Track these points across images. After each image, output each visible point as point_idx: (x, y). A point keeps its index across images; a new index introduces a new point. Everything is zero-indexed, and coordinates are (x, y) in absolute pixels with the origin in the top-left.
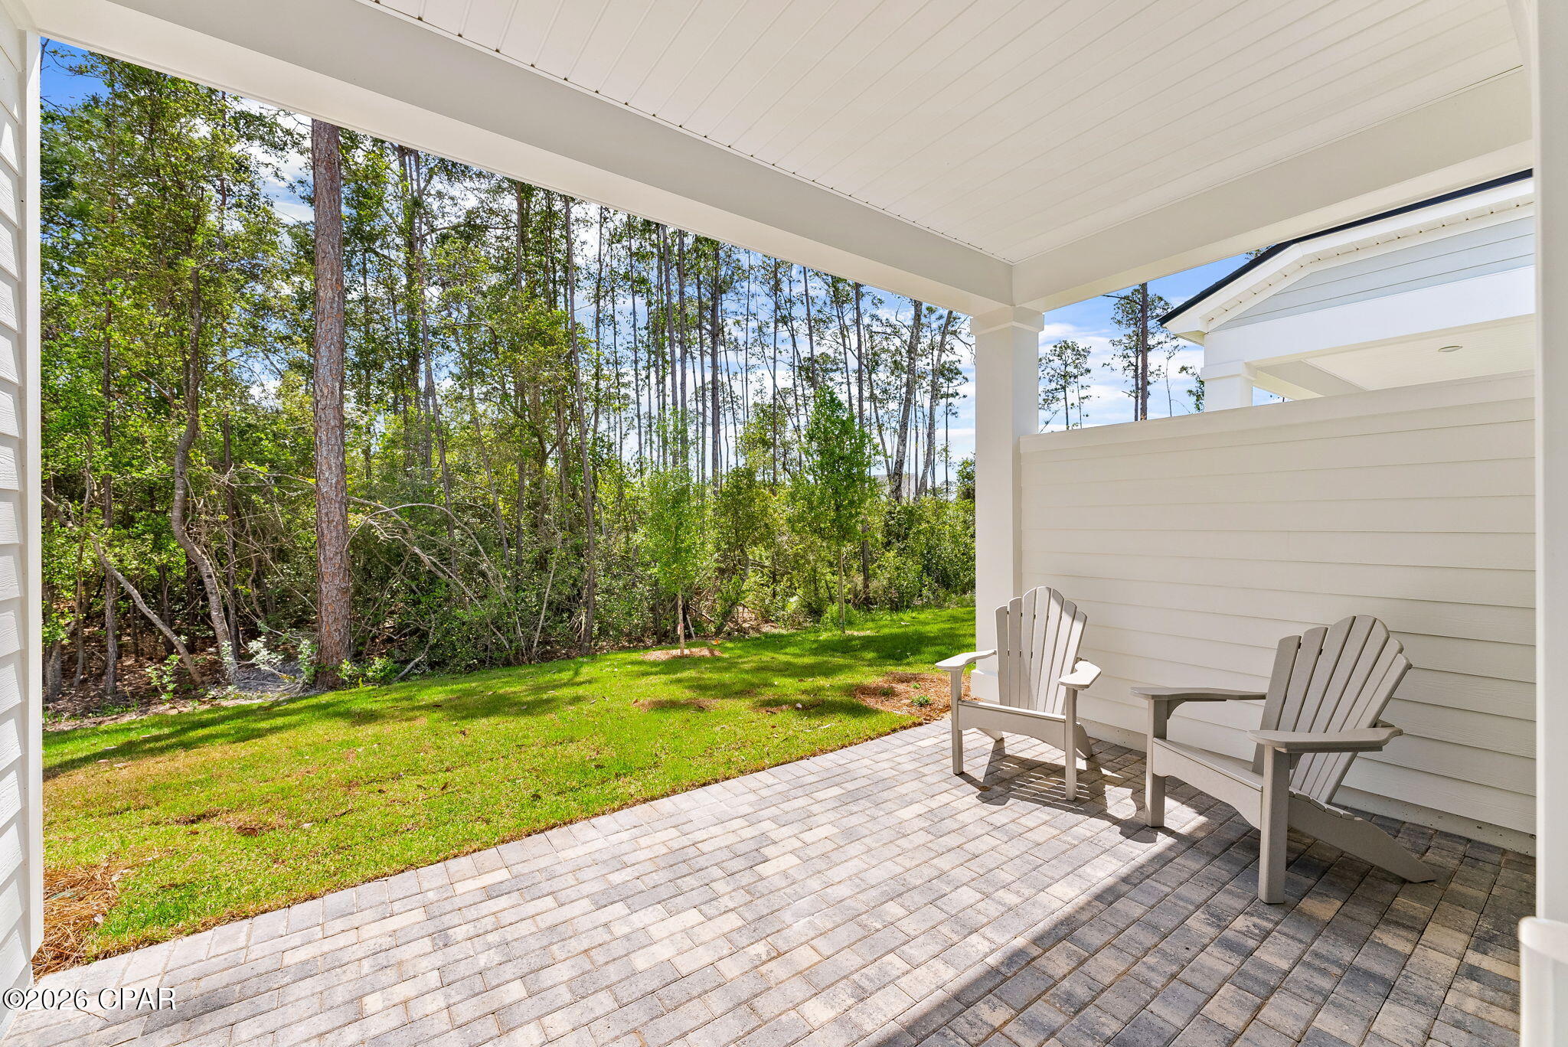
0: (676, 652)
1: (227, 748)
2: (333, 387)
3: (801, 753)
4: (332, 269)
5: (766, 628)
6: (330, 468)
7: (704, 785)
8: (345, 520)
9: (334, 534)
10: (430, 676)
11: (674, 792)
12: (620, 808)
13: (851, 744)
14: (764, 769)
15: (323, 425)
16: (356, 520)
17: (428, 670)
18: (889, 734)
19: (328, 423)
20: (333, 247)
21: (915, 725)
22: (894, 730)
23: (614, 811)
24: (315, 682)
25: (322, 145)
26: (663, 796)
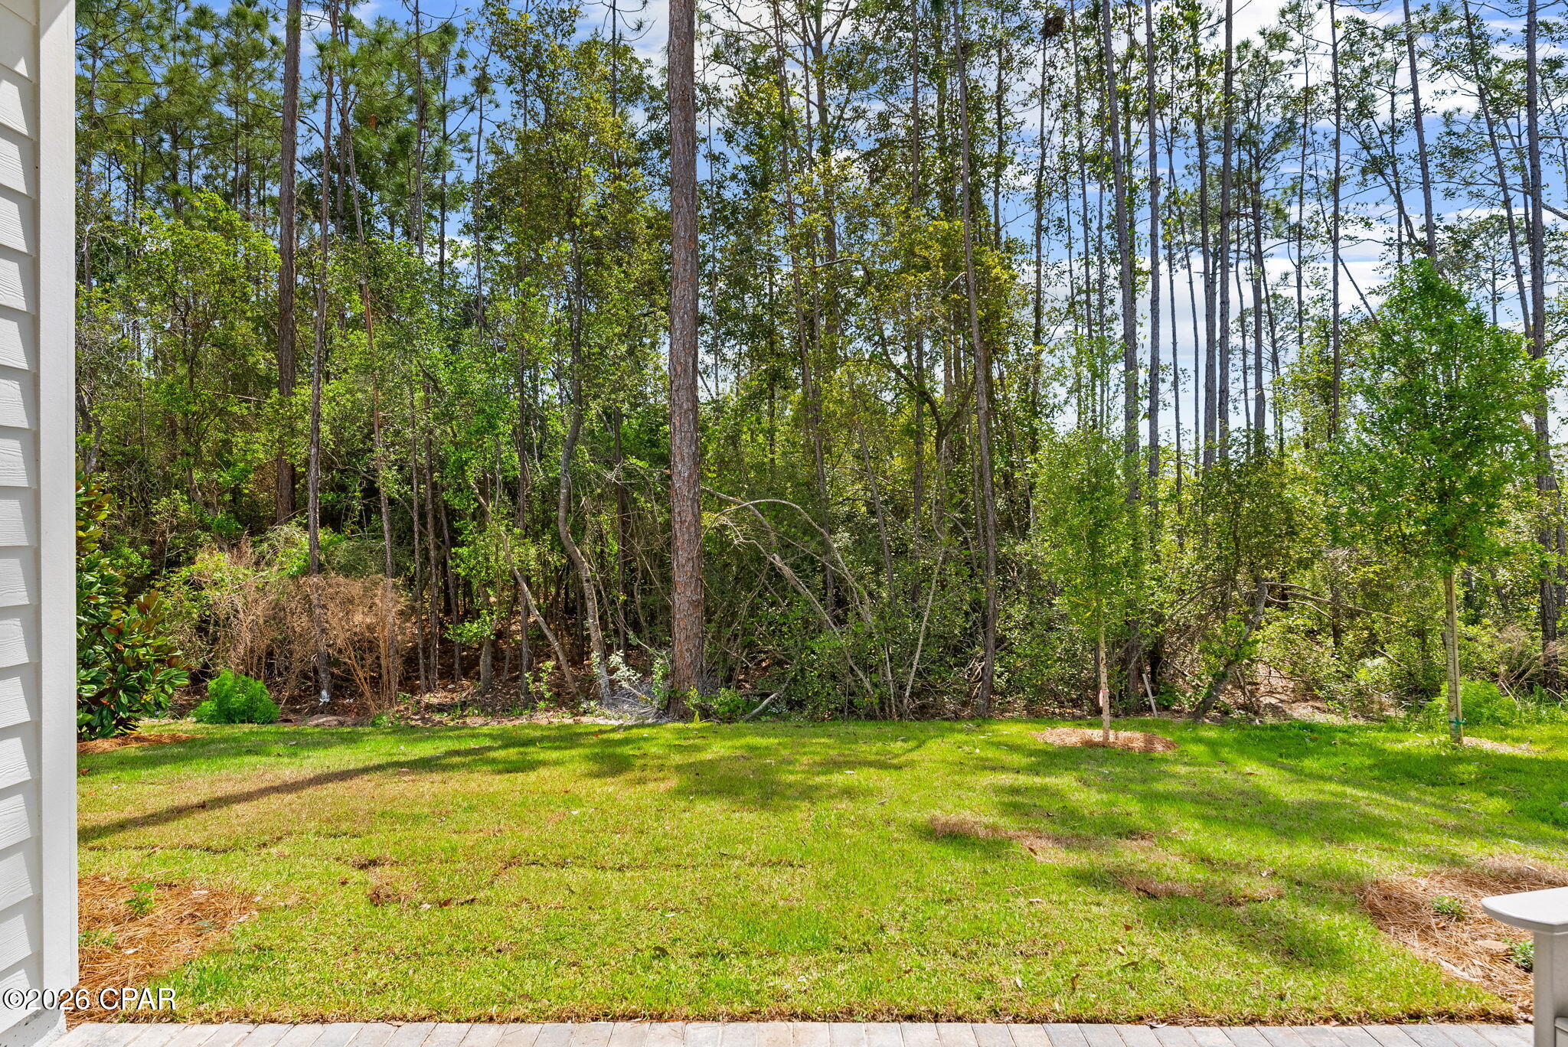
0: (1096, 735)
1: (489, 778)
2: (686, 363)
3: (1144, 1006)
4: (685, 224)
5: (1302, 712)
6: (683, 459)
7: (910, 1018)
8: (698, 518)
9: (686, 537)
10: (786, 719)
11: (849, 1015)
12: (744, 1018)
13: (1280, 1020)
14: (1044, 1020)
15: (677, 409)
16: (709, 519)
17: (785, 711)
18: (1398, 1021)
19: (681, 407)
20: (686, 199)
21: (1486, 1017)
22: (1416, 1017)
23: (733, 1019)
24: (668, 707)
25: (677, 82)
26: (824, 1018)
